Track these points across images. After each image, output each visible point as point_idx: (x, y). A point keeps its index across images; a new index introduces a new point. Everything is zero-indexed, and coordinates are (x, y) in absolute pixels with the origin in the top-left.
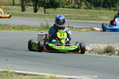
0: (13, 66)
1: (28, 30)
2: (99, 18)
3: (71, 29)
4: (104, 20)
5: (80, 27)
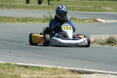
0: (15, 58)
1: (32, 22)
2: (102, 9)
3: (74, 20)
4: (107, 11)
5: (83, 18)
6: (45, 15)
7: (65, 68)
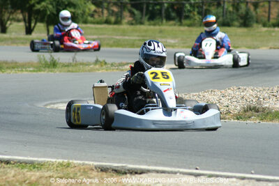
1: (13, 71)
3: (102, 66)
5: (120, 62)
6: (42, 57)
7: (86, 162)
